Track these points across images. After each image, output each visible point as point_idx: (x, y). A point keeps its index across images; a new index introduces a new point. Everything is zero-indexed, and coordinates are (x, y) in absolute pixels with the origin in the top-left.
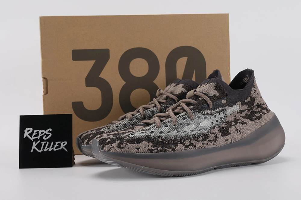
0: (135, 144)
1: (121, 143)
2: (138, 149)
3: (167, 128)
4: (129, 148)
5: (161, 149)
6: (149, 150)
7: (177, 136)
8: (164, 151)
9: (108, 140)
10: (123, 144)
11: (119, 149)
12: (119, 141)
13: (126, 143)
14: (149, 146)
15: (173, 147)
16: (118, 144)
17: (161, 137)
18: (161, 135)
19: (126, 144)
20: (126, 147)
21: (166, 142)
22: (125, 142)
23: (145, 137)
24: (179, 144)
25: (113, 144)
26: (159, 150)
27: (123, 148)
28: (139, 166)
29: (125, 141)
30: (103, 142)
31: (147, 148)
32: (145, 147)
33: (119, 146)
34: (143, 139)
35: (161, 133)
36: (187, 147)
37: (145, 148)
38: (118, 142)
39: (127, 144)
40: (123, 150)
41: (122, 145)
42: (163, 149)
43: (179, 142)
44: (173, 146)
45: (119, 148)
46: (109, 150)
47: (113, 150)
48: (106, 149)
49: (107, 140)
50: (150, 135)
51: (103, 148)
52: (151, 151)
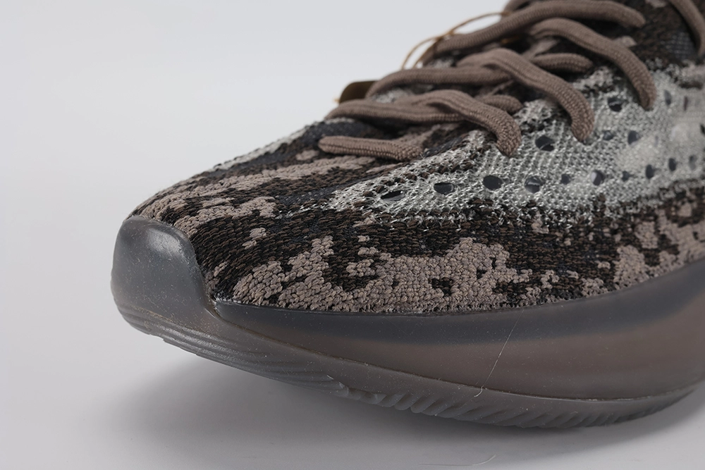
0: (420, 253)
1: (344, 255)
2: (445, 285)
3: (552, 154)
4: (395, 283)
5: (554, 281)
6: (500, 288)
7: (601, 198)
8: (571, 291)
9: (258, 233)
10: (358, 259)
11: (339, 289)
12: (328, 241)
13: (373, 251)
14: (494, 266)
15: (601, 265)
16: (330, 260)
17: (542, 210)
18: (537, 196)
19: (375, 256)
20: (375, 277)
21: (565, 236)
22: (368, 245)
23: (466, 211)
24: (618, 245)
25: (292, 261)
26: (550, 286)
27: (360, 282)
28: (459, 387)
29: (362, 239)
30: (230, 246)
31: (489, 281)
32: (480, 273)
33: (336, 275)
34: (457, 222)
35: (534, 185)
36: (651, 258)
37: (479, 277)
38: (324, 245)
39: (384, 256)
40: (361, 293)
41: (352, 266)
42: (562, 281)
43: (614, 232)
44: (602, 260)
45: (336, 282)
46: (274, 298)
47: (300, 295)
48: (257, 294)
49: (246, 236)
50: (489, 202)
51: (226, 286)
52: (512, 291)
